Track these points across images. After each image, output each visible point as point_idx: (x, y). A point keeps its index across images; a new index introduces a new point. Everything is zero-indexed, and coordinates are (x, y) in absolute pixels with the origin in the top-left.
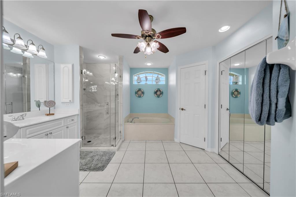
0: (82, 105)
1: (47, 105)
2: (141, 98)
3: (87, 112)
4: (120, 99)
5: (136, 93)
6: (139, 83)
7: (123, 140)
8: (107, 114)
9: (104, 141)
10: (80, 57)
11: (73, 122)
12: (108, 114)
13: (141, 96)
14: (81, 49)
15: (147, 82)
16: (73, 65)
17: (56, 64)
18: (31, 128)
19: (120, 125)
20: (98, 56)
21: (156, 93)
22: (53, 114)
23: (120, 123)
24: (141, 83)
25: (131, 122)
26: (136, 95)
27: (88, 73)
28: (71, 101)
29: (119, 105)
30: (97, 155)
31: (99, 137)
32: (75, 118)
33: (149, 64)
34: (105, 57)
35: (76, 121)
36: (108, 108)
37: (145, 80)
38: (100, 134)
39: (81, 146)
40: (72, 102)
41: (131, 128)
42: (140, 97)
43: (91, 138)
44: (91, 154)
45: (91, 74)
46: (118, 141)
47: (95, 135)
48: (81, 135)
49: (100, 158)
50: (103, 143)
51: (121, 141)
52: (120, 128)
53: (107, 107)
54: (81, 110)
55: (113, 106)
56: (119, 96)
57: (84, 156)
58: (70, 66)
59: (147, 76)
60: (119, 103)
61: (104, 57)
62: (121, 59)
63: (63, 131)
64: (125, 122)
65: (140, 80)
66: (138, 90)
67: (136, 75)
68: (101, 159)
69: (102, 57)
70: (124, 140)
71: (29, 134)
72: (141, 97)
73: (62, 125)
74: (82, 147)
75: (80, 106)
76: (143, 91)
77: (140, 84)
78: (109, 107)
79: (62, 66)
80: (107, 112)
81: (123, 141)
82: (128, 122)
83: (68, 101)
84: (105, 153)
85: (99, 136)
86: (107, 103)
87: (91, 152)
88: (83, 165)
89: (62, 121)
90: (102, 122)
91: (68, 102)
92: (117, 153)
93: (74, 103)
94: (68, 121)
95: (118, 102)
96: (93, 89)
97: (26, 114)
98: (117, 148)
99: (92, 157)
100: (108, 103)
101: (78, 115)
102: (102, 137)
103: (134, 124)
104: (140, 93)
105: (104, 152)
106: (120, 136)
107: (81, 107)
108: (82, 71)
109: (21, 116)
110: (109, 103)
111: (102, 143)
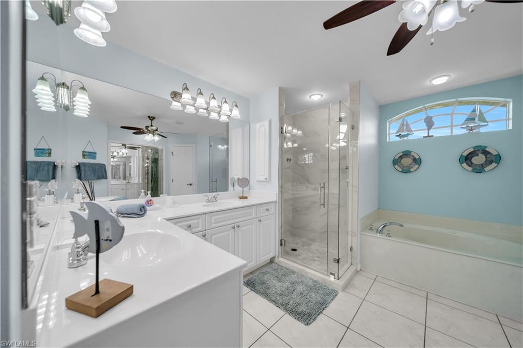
0: (282, 186)
1: (240, 184)
2: (410, 174)
3: (293, 199)
4: (353, 177)
5: (396, 162)
6: (405, 138)
7: (359, 269)
8: (322, 206)
9: (319, 257)
10: (280, 105)
11: (268, 213)
12: (324, 207)
13: (411, 170)
14: (282, 91)
15: (430, 131)
16: (270, 122)
17: (251, 125)
18: (216, 215)
19: (350, 233)
20: (310, 97)
21: (466, 160)
22: (246, 198)
23: (350, 229)
24: (410, 137)
25: (381, 232)
26: (396, 166)
27: (295, 131)
28: (268, 178)
29: (350, 188)
30: (302, 282)
31: (312, 246)
32: (272, 207)
33: (440, 81)
34: (322, 96)
35: (272, 212)
36: (324, 193)
37: (426, 128)
38: (313, 240)
39: (280, 255)
40: (268, 180)
41: (380, 245)
42: (406, 171)
43: (297, 244)
44: (293, 278)
45: (300, 132)
46: (345, 267)
47: (304, 240)
48: (279, 237)
49: (306, 292)
50: (316, 261)
51: (353, 269)
52: (352, 241)
53: (322, 193)
54: (280, 194)
55: (334, 190)
56: (350, 170)
57: (282, 275)
58: (267, 123)
59: (430, 115)
60: (350, 185)
61: (319, 96)
62: (356, 88)
63: (254, 225)
64: (364, 229)
65: (409, 130)
66: (401, 154)
67: (397, 120)
68: (308, 297)
69: (316, 97)
70: (361, 270)
71: (214, 223)
72: (410, 172)
73: (253, 216)
74: (282, 257)
75: (279, 187)
76: (417, 157)
77: (408, 140)
78: (326, 192)
79: (258, 125)
80: (322, 203)
81: (358, 272)
82: (371, 229)
83: (263, 178)
84: (316, 286)
85: (311, 244)
86: (322, 185)
87: (294, 273)
88: (277, 294)
89: (253, 210)
90: (316, 219)
91: (262, 180)
92: (341, 294)
93: (271, 182)
94: (261, 211)
95: (347, 182)
96: (307, 159)
97: (218, 195)
98: (341, 283)
99: (293, 283)
100: (324, 184)
101: (276, 202)
102: (315, 246)
103: (387, 238)
104: (407, 161)
105: (316, 282)
106: (349, 258)
107: (280, 189)
108: (282, 128)
109: (214, 197)
110: (326, 185)
111: (314, 260)
